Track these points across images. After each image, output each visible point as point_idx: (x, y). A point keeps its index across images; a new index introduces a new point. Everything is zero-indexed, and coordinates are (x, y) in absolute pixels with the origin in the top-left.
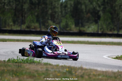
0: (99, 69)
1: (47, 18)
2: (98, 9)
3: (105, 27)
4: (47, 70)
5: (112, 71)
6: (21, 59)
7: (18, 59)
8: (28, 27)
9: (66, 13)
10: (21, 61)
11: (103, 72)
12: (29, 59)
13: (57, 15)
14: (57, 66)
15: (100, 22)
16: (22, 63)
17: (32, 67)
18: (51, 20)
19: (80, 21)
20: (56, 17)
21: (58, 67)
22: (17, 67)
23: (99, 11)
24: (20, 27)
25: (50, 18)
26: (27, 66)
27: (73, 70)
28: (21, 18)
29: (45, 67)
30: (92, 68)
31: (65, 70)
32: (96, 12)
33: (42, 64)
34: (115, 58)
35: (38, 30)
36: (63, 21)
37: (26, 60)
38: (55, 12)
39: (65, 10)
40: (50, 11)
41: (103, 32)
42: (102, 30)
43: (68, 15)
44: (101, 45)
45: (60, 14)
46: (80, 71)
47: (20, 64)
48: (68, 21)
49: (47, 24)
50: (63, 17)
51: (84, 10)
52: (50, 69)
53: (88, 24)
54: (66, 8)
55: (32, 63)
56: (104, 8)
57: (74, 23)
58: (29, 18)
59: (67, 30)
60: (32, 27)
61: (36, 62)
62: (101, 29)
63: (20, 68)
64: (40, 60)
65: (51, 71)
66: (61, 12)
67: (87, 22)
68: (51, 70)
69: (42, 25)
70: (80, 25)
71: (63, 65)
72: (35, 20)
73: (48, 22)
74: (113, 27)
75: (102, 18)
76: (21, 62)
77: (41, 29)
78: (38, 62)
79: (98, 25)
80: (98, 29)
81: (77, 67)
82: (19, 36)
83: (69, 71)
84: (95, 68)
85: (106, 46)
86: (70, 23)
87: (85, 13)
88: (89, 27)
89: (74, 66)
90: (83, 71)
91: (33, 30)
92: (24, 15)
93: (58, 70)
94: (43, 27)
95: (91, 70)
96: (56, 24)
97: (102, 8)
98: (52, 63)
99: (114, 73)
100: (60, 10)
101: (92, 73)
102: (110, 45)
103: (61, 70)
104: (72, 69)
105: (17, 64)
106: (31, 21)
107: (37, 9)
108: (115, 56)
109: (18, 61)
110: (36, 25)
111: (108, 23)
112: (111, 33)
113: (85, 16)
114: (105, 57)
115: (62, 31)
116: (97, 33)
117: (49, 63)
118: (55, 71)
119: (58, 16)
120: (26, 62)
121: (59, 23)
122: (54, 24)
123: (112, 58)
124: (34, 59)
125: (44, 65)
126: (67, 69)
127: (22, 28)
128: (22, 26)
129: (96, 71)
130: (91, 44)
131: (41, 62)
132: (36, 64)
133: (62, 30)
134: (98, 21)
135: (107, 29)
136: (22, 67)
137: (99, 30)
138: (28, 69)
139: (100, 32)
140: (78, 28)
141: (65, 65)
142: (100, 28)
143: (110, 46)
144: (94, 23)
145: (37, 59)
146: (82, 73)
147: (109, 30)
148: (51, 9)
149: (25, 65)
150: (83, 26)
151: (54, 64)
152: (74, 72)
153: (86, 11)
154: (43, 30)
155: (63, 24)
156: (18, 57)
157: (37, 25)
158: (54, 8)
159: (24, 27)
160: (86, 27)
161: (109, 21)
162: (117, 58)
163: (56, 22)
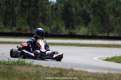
0: (89, 71)
1: (37, 20)
2: (88, 11)
3: (95, 29)
4: (38, 72)
5: (102, 72)
6: (12, 61)
7: (9, 61)
8: (18, 30)
9: (57, 16)
10: (12, 63)
12: (20, 61)
13: (47, 17)
14: (48, 68)
15: (90, 25)
16: (13, 65)
17: (23, 69)
18: (42, 22)
19: (71, 24)
20: (47, 19)
22: (8, 69)
23: (89, 14)
24: (11, 29)
25: (41, 21)
26: (18, 68)
27: (63, 72)
28: (12, 20)
29: (36, 68)
30: (83, 69)
31: (56, 71)
32: (87, 14)
33: (33, 66)
34: (105, 60)
35: (29, 32)
36: (54, 24)
37: (17, 62)
38: (46, 15)
39: (56, 13)
40: (41, 14)
41: (93, 34)
42: (92, 32)
43: (58, 18)
45: (51, 16)
46: (70, 73)
47: (11, 66)
48: (58, 23)
49: (38, 27)
50: (54, 19)
51: (75, 13)
52: (41, 71)
53: (79, 26)
54: (57, 11)
55: (23, 65)
56: (94, 11)
57: (64, 25)
58: (20, 20)
59: (58, 33)
60: (23, 29)
61: (27, 64)
62: (91, 32)
63: (11, 70)
64: (31, 62)
65: (42, 73)
66: (52, 14)
67: (78, 24)
69: (32, 27)
70: (71, 27)
71: (54, 67)
72: (26, 22)
73: (38, 25)
74: (103, 29)
75: (92, 21)
76: (11, 65)
77: (31, 32)
78: (29, 64)
79: (89, 27)
80: (88, 31)
81: (68, 69)
82: (10, 38)
83: (59, 72)
84: (86, 70)
85: (96, 48)
86: (60, 26)
87: (75, 16)
88: (79, 30)
89: (65, 68)
90: (74, 73)
91: (24, 32)
92: (14, 17)
93: (48, 72)
94: (34, 29)
95: (81, 71)
96: (47, 26)
97: (92, 11)
98: (43, 65)
100: (50, 13)
101: (82, 75)
103: (52, 72)
105: (8, 66)
106: (21, 24)
107: (28, 12)
109: (9, 63)
110: (26, 28)
111: (98, 25)
112: (101, 35)
113: (76, 18)
114: (95, 59)
115: (53, 34)
116: (87, 35)
117: (40, 65)
118: (46, 73)
119: (48, 18)
120: (17, 64)
121: (50, 26)
122: (45, 26)
123: (102, 60)
124: (25, 61)
125: (34, 67)
126: (58, 71)
127: (13, 30)
128: (13, 28)
129: (87, 72)
130: (82, 46)
131: (32, 64)
132: (26, 66)
133: (53, 32)
134: (89, 23)
135: (97, 32)
136: (13, 69)
137: (90, 33)
138: (18, 71)
139: (90, 35)
140: (68, 30)
141: (55, 67)
142: (90, 30)
143: (100, 48)
144: (84, 25)
145: (28, 61)
146: (72, 75)
147: (99, 32)
148: (41, 11)
149: (16, 67)
150: (73, 28)
151: (45, 66)
152: (64, 74)
153: (76, 14)
155: (54, 26)
156: (9, 59)
157: (28, 27)
158: (45, 10)
159: (14, 29)
160: (77, 29)
161: (99, 23)
162: (107, 60)
163: (47, 25)
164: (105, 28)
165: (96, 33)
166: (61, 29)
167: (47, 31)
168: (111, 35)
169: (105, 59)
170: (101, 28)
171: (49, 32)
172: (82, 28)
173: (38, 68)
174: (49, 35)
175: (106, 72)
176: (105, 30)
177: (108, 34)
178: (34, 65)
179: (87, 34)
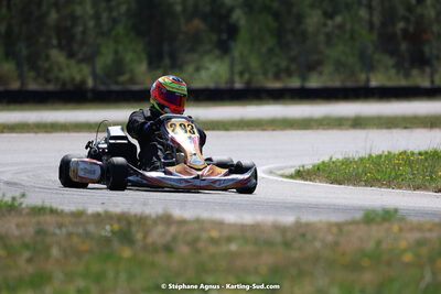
0: (231, 218)
1: (42, 40)
3: (254, 63)
4: (41, 232)
9: (115, 21)
11: (243, 227)
13: (80, 29)
14: (78, 215)
15: (238, 49)
18: (60, 47)
19: (166, 48)
20: (79, 36)
21: (84, 219)
23: (232, 10)
25: (55, 42)
27: (134, 229)
29: (34, 220)
30: (206, 215)
31: (108, 228)
32: (223, 11)
33: (25, 212)
34: (291, 177)
35: (15, 86)
36: (104, 50)
39: (110, 10)
40: (53, 16)
41: (248, 83)
42: (246, 76)
43: (120, 29)
44: (242, 129)
46: (160, 228)
48: (121, 48)
49: (46, 65)
50: (103, 34)
52: (52, 229)
53: (195, 56)
57: (144, 56)
59: (123, 83)
62: (241, 74)
64: (14, 199)
65: (54, 234)
67: (192, 50)
68: (58, 231)
69: (26, 68)
70: (167, 61)
71: (100, 209)
73: (48, 57)
74: (284, 64)
75: (243, 35)
77: (23, 84)
78: (10, 203)
79: (233, 59)
80: (232, 72)
81: (153, 215)
83: (120, 230)
86: (129, 57)
87: (182, 20)
88: (198, 69)
89: (143, 213)
90: (173, 229)
93: (81, 230)
94: (32, 74)
95: (198, 221)
96: (80, 61)
98: (60, 208)
99: (282, 230)
100: (89, 10)
101: (204, 235)
102: (274, 130)
103: (92, 228)
104: (129, 223)
108: (292, 167)
110: (3, 71)
111: (264, 50)
112: (277, 85)
113: (184, 28)
115: (102, 88)
116: (228, 87)
117: (47, 204)
118: (70, 235)
119: (84, 32)
121: (89, 59)
122: (73, 62)
123: (282, 176)
125: (28, 214)
126: (116, 227)
129: (220, 224)
131: (21, 204)
133: (103, 83)
134: (232, 43)
135: (265, 73)
137: (237, 78)
139: (238, 85)
141: (106, 212)
142: (238, 68)
143: (274, 133)
144: (217, 52)
145: (4, 195)
146: (168, 237)
147: (270, 75)
148: (56, 5)
150: (176, 65)
151: (67, 208)
152: (139, 236)
153: (184, 11)
154: (33, 86)
155: (105, 60)
157: (8, 67)
160: (190, 68)
161: (271, 42)
162: (300, 174)
163: (80, 56)
164: (293, 60)
165: (261, 77)
166: (132, 71)
167: (78, 78)
168: (314, 82)
169: (292, 171)
170: (275, 60)
171: (90, 83)
172: (208, 64)
173: (42, 219)
174: (89, 95)
175: (288, 219)
176: (293, 67)
177: (304, 78)
178: (27, 207)
179: (226, 83)
